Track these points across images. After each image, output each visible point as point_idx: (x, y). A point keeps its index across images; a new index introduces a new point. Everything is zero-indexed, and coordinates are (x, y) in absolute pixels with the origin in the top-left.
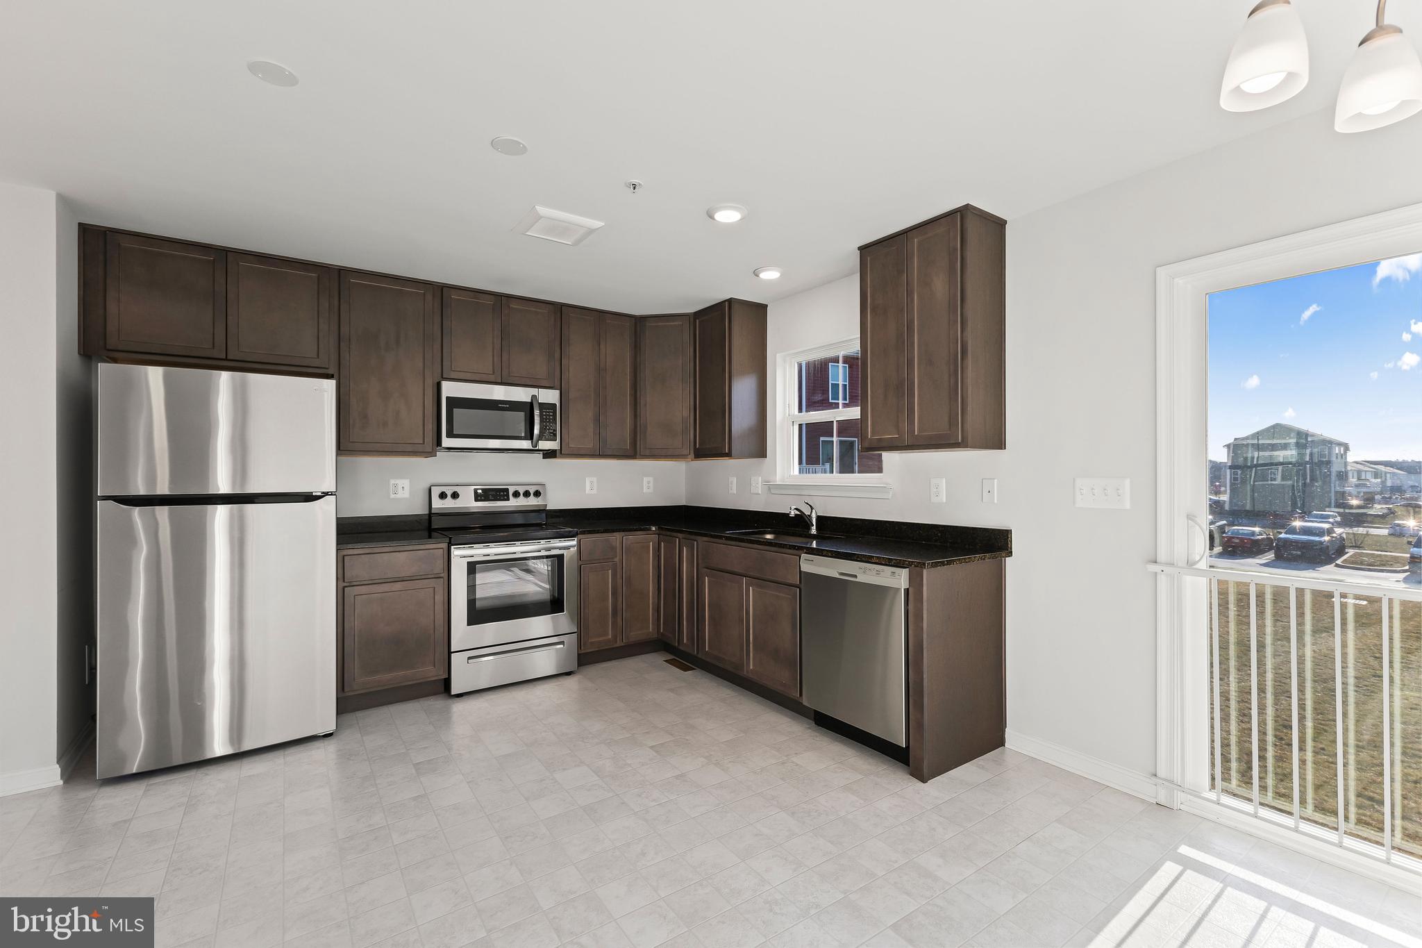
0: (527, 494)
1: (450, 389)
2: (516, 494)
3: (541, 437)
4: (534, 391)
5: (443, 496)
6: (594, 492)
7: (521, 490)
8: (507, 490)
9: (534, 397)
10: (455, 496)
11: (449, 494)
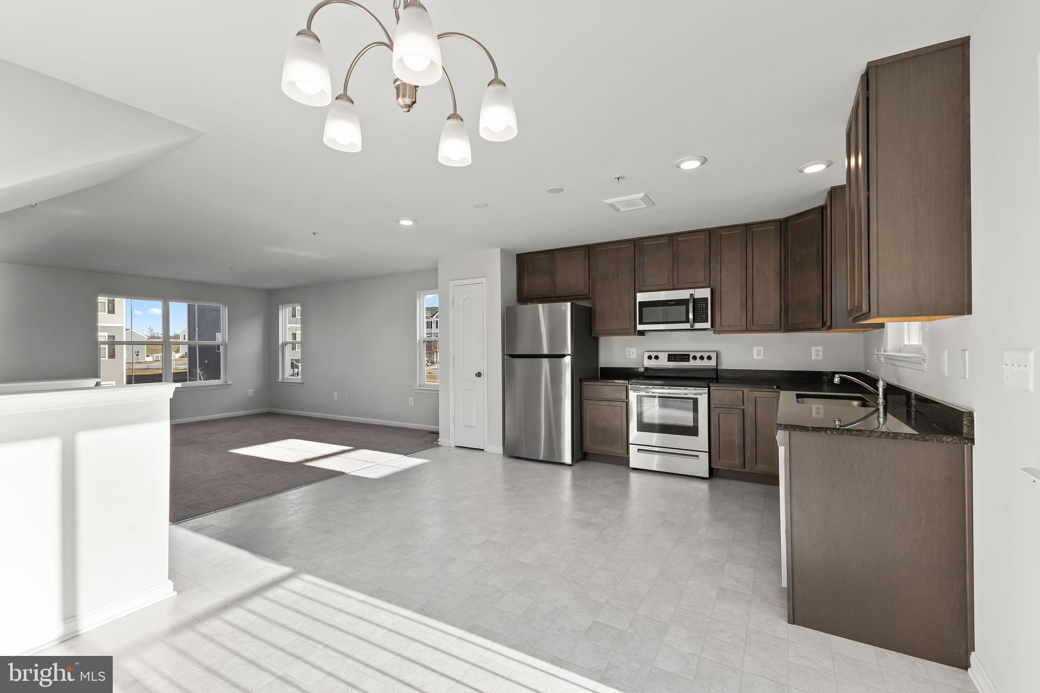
0: (702, 358)
1: (641, 297)
2: (695, 358)
3: (695, 321)
4: (692, 291)
5: (650, 357)
6: (761, 357)
7: (698, 355)
8: (689, 355)
9: (691, 295)
10: (657, 357)
11: (653, 357)
